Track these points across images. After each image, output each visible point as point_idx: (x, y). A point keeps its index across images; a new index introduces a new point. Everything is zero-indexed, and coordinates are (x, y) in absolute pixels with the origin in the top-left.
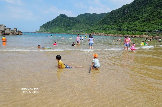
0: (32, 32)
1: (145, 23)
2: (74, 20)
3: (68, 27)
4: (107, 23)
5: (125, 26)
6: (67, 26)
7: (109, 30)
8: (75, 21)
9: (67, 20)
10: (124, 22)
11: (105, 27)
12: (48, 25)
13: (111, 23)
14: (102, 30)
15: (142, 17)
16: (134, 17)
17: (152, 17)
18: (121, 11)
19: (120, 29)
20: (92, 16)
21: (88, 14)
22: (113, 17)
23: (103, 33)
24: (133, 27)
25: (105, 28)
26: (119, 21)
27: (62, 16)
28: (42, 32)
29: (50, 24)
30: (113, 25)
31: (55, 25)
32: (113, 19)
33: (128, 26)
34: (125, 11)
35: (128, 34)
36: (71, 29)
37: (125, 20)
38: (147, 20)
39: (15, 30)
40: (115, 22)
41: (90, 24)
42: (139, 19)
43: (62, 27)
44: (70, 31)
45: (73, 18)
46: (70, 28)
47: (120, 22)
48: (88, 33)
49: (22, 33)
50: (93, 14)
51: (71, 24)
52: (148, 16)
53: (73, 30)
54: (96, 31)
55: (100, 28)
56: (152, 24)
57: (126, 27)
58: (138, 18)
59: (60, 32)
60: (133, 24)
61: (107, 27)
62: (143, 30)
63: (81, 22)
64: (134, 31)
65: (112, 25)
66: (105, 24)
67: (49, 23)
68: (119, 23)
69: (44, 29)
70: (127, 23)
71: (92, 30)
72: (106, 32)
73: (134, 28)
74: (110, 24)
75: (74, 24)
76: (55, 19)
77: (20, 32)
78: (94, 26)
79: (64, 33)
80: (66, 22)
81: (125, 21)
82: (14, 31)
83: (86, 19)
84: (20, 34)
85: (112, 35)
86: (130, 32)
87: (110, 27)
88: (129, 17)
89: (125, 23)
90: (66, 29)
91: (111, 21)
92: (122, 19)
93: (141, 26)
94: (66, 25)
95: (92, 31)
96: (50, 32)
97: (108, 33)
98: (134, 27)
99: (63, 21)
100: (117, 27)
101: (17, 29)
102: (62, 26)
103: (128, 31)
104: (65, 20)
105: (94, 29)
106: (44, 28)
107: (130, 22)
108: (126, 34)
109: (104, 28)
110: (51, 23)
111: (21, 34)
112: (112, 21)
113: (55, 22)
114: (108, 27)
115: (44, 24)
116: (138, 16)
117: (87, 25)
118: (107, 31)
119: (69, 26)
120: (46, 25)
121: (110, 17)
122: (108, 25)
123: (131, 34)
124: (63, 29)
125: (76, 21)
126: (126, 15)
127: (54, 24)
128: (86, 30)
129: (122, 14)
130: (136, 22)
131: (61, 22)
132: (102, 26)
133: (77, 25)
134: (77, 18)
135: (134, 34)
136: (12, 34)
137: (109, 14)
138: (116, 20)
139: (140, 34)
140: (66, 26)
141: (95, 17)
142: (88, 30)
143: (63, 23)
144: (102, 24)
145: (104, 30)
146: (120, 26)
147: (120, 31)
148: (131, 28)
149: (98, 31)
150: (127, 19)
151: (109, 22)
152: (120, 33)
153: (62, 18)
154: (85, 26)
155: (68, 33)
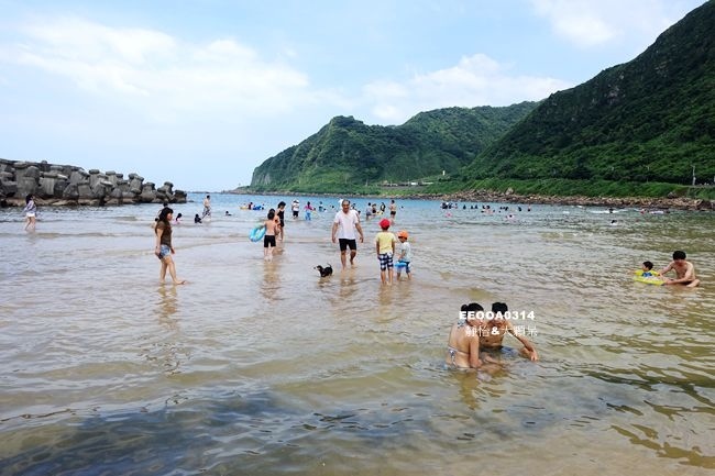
0: (224, 192)
1: (689, 146)
2: (392, 137)
3: (367, 170)
4: (528, 146)
5: (607, 158)
6: (362, 165)
7: (535, 177)
8: (394, 143)
9: (362, 139)
10: (604, 143)
11: (519, 166)
12: (287, 163)
13: (548, 148)
14: (506, 177)
15: (681, 119)
16: (648, 121)
18: (591, 97)
19: (582, 174)
20: (473, 119)
21: (455, 109)
22: (557, 119)
23: (510, 190)
24: (636, 164)
25: (522, 170)
26: (582, 138)
27: (344, 124)
28: (260, 190)
29: (293, 158)
30: (555, 157)
31: (314, 160)
32: (557, 130)
33: (620, 157)
34: (608, 93)
35: (611, 193)
36: (376, 177)
37: (606, 132)
38: (704, 130)
40: (566, 142)
42: (667, 126)
43: (340, 170)
44: (376, 185)
45: (388, 129)
46: (374, 171)
47: (585, 144)
48: (446, 190)
50: (477, 109)
51: (380, 156)
52: (706, 111)
53: (386, 182)
54: (479, 183)
55: (499, 168)
57: (610, 162)
58: (663, 122)
59: (334, 189)
60: (642, 148)
61: (530, 164)
63: (420, 148)
64: (637, 180)
65: (552, 156)
66: (523, 151)
67: (290, 151)
68: (580, 147)
69: (268, 180)
70: (616, 144)
71: (465, 180)
72: (522, 185)
73: (640, 168)
74: (541, 151)
75: (391, 153)
76: (315, 136)
78: (474, 162)
79: (347, 192)
80: (357, 146)
81: (608, 137)
83: (443, 132)
85: (547, 199)
86: (622, 184)
87: (540, 166)
88: (623, 118)
89: (605, 146)
90: (356, 177)
91: (549, 140)
92: (595, 129)
94: (358, 159)
95: (463, 185)
96: (294, 190)
97: (529, 192)
98: (643, 162)
99: (345, 144)
100: (571, 164)
102: (339, 163)
103: (615, 180)
104: (355, 140)
105: (475, 173)
106: (272, 176)
107: (629, 139)
108: (605, 196)
109: (515, 171)
110: (299, 155)
112: (552, 139)
113: (313, 149)
114: (533, 166)
115: (272, 158)
116: (665, 116)
117: (447, 156)
118: (527, 182)
119: (370, 163)
120: (279, 163)
121: (547, 123)
122: (535, 157)
123: (624, 196)
124: (347, 176)
125: (401, 143)
126: (615, 111)
127: (309, 159)
128: (440, 180)
129: (597, 106)
130: (656, 143)
131: (337, 147)
132: (507, 161)
133: (402, 159)
134: (404, 129)
135: (636, 195)
137: (539, 109)
138: (569, 135)
139: (661, 194)
140: (358, 165)
141: (486, 122)
142: (449, 180)
143: (347, 153)
144: (509, 153)
145: (515, 177)
146: (582, 160)
147: (580, 182)
148: (627, 169)
149: (488, 181)
150: (618, 130)
151: (539, 141)
152: (581, 189)
153: (344, 130)
154: (437, 160)
155: (364, 194)
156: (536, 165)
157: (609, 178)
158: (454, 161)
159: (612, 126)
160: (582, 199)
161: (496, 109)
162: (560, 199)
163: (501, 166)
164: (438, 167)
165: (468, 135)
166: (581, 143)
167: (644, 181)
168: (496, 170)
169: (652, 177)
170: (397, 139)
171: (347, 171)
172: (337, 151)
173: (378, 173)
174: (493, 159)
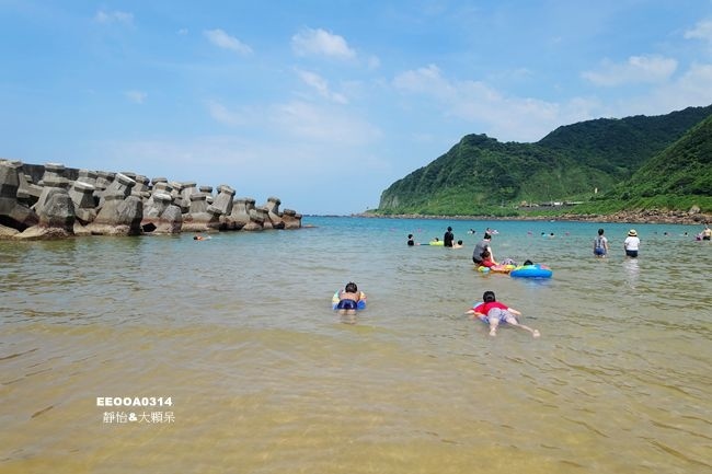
2: (530, 155)
3: (502, 190)
6: (497, 185)
8: (532, 160)
9: (495, 157)
12: (415, 185)
20: (624, 130)
21: (602, 121)
25: (706, 184)
27: (477, 143)
28: (388, 213)
29: (421, 180)
31: (443, 181)
36: (513, 197)
39: (271, 206)
41: (609, 170)
43: (473, 191)
44: (514, 206)
45: (524, 146)
46: (510, 190)
48: (602, 210)
49: (299, 218)
50: (628, 120)
51: (516, 175)
53: (524, 203)
54: (647, 201)
55: (671, 183)
59: (466, 210)
63: (563, 165)
67: (418, 173)
69: (396, 202)
71: (626, 198)
75: (529, 171)
76: (444, 156)
77: (292, 215)
78: (634, 178)
79: (481, 214)
80: (491, 165)
82: (266, 212)
83: (588, 147)
84: (289, 224)
90: (490, 197)
94: (492, 179)
95: (625, 203)
96: (423, 213)
99: (477, 163)
101: (278, 203)
102: (472, 183)
104: (488, 158)
105: (637, 189)
106: (399, 198)
110: (428, 176)
111: (296, 223)
113: (443, 170)
115: (400, 181)
117: (597, 172)
119: (506, 183)
120: (407, 185)
124: (480, 197)
125: (540, 160)
127: (438, 180)
128: (592, 199)
131: (469, 166)
132: (681, 174)
133: (542, 176)
134: (541, 144)
136: (253, 225)
140: (493, 185)
141: (640, 133)
142: (604, 199)
143: (479, 172)
144: (684, 164)
149: (661, 198)
153: (476, 148)
154: (583, 177)
155: (500, 216)
158: (604, 178)
163: (673, 179)
164: (585, 184)
165: (618, 149)
170: (536, 156)
171: (480, 191)
172: (468, 172)
173: (515, 193)
174: (661, 172)
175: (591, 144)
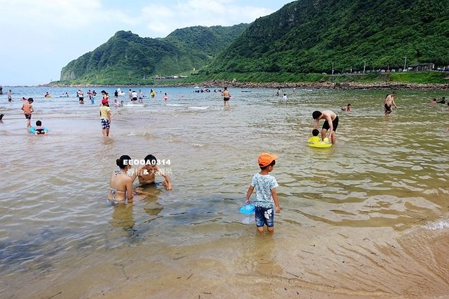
0: (40, 86)
1: (330, 52)
2: (159, 46)
3: (144, 68)
4: (244, 52)
5: (288, 59)
6: (140, 65)
7: (249, 71)
8: (161, 50)
9: (138, 46)
10: (286, 50)
11: (239, 65)
12: (86, 64)
13: (256, 53)
14: (232, 71)
15: (326, 36)
16: (310, 37)
17: (348, 35)
18: (279, 21)
19: (274, 69)
20: (210, 34)
21: (199, 27)
22: (260, 35)
23: (235, 79)
24: (304, 62)
25: (241, 67)
26: (274, 47)
27: (124, 39)
28: (68, 83)
29: (90, 61)
30: (260, 59)
31: (105, 62)
32: (261, 42)
33: (295, 58)
34: (288, 19)
35: (291, 80)
36: (150, 73)
37: (288, 43)
38: (338, 42)
40: (266, 49)
41: (203, 58)
42: (319, 40)
43: (125, 69)
44: (150, 78)
45: (156, 40)
46: (149, 69)
47: (276, 50)
48: (196, 81)
50: (213, 28)
51: (152, 59)
52: (339, 31)
53: (157, 76)
54: (216, 76)
55: (228, 66)
56: (347, 52)
57: (290, 62)
58: (317, 37)
59: (122, 81)
60: (307, 53)
61: (246, 63)
62: (326, 68)
63: (178, 53)
64: (304, 72)
65: (258, 58)
66: (241, 55)
67: (87, 56)
68: (273, 52)
69: (73, 76)
70: (293, 51)
71: (207, 74)
72: (241, 76)
73: (306, 65)
74: (252, 55)
75: (159, 57)
76: (105, 45)
79: (131, 84)
80: (135, 52)
81: (289, 46)
83: (192, 43)
85: (256, 85)
86: (296, 74)
87: (251, 64)
88: (297, 35)
89: (287, 52)
90: (137, 73)
92: (282, 41)
93: (324, 59)
94: (137, 61)
95: (207, 77)
97: (245, 81)
98: (307, 62)
99: (127, 50)
100: (269, 63)
102: (124, 64)
103: (293, 72)
104: (134, 47)
105: (213, 69)
106: (75, 73)
107: (300, 48)
108: (287, 82)
109: (237, 68)
110: (94, 58)
112: (258, 47)
113: (104, 54)
114: (248, 65)
115: (74, 61)
116: (318, 34)
117: (196, 58)
118: (245, 74)
119: (146, 64)
120: (80, 64)
121: (254, 37)
122: (249, 59)
123: (297, 82)
124: (130, 72)
125: (165, 50)
126: (292, 30)
127: (102, 61)
128: (192, 74)
129: (283, 27)
130: (314, 50)
131: (122, 52)
132: (232, 62)
133: (167, 60)
134: (166, 39)
135: (304, 81)
137: (250, 28)
138: (267, 45)
139: (316, 81)
140: (137, 65)
141: (219, 36)
142: (198, 74)
143: (128, 57)
144: (233, 56)
145: (237, 71)
146: (275, 60)
147: (274, 73)
148: (299, 65)
149: (222, 74)
150: (294, 42)
151: (251, 49)
152: (274, 78)
154: (189, 61)
155: (143, 85)
156: (250, 64)
157: (289, 71)
158: (200, 62)
159: (290, 39)
160: (276, 84)
161: (224, 28)
162: (263, 84)
163: (228, 64)
164: (190, 65)
165: (208, 45)
166: (274, 50)
167: (308, 73)
168: (226, 67)
169: (312, 71)
170: (163, 47)
171: (130, 69)
172: (121, 56)
173: (151, 70)
174: (224, 60)
175: (194, 41)
